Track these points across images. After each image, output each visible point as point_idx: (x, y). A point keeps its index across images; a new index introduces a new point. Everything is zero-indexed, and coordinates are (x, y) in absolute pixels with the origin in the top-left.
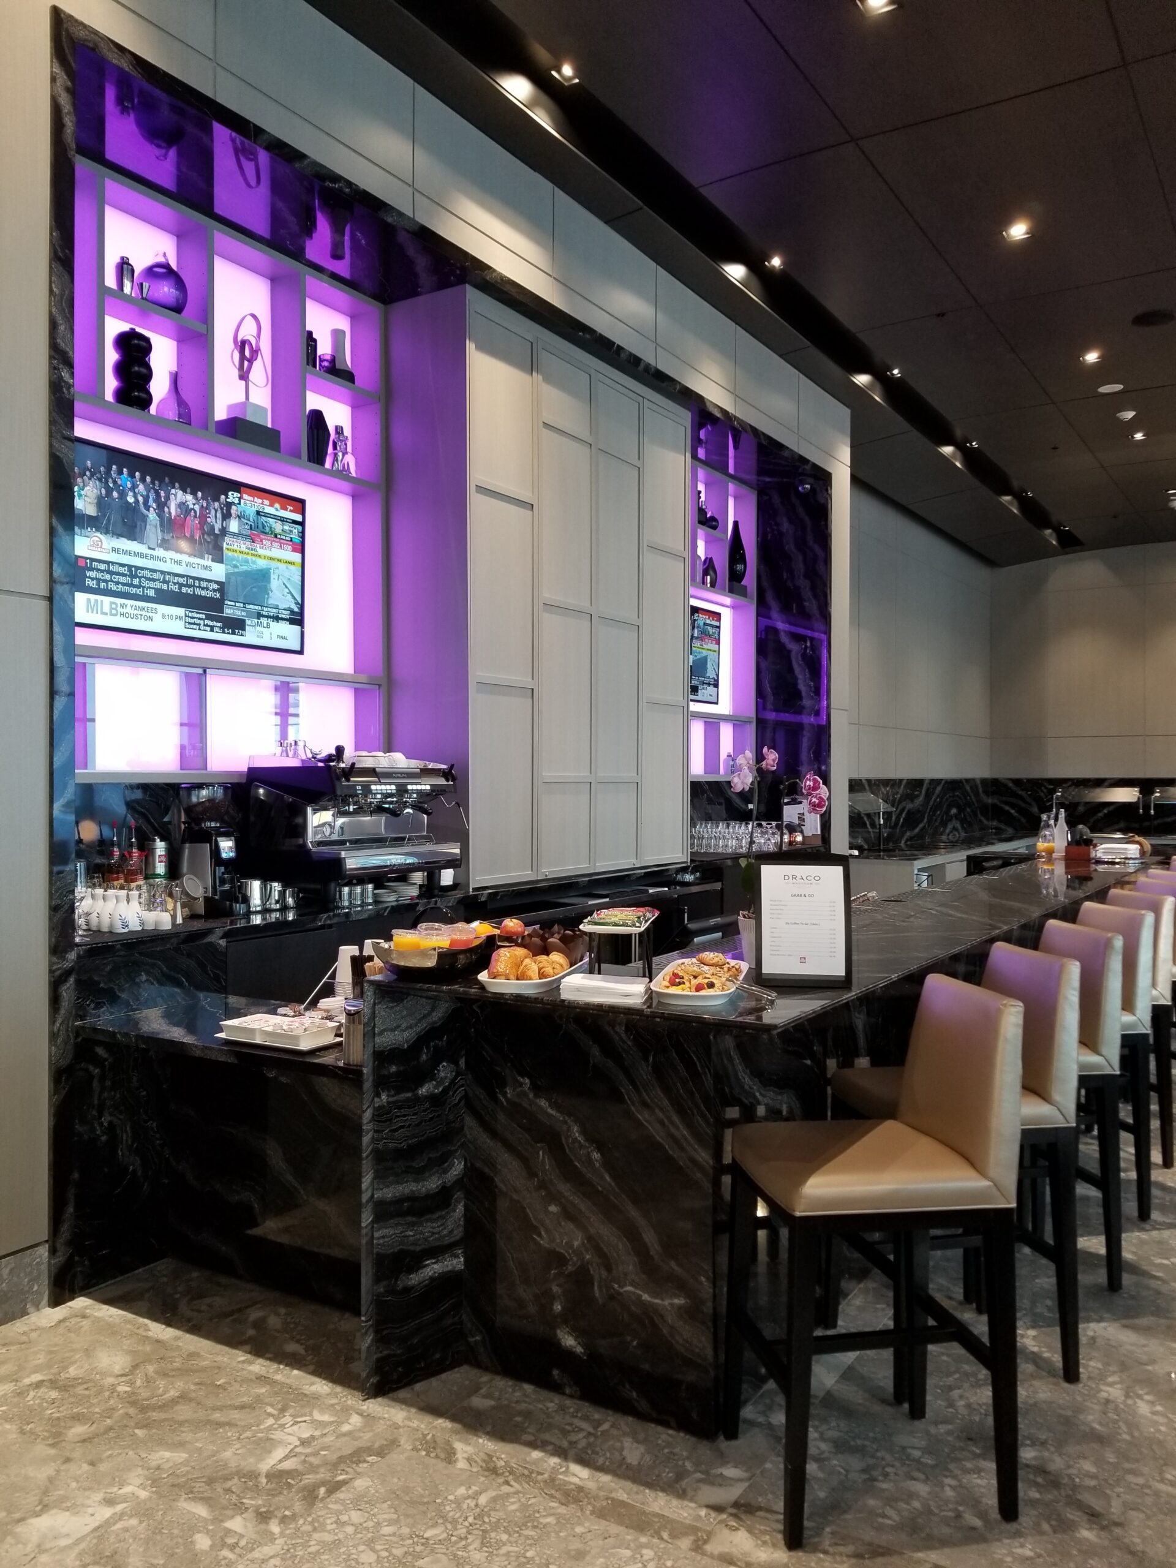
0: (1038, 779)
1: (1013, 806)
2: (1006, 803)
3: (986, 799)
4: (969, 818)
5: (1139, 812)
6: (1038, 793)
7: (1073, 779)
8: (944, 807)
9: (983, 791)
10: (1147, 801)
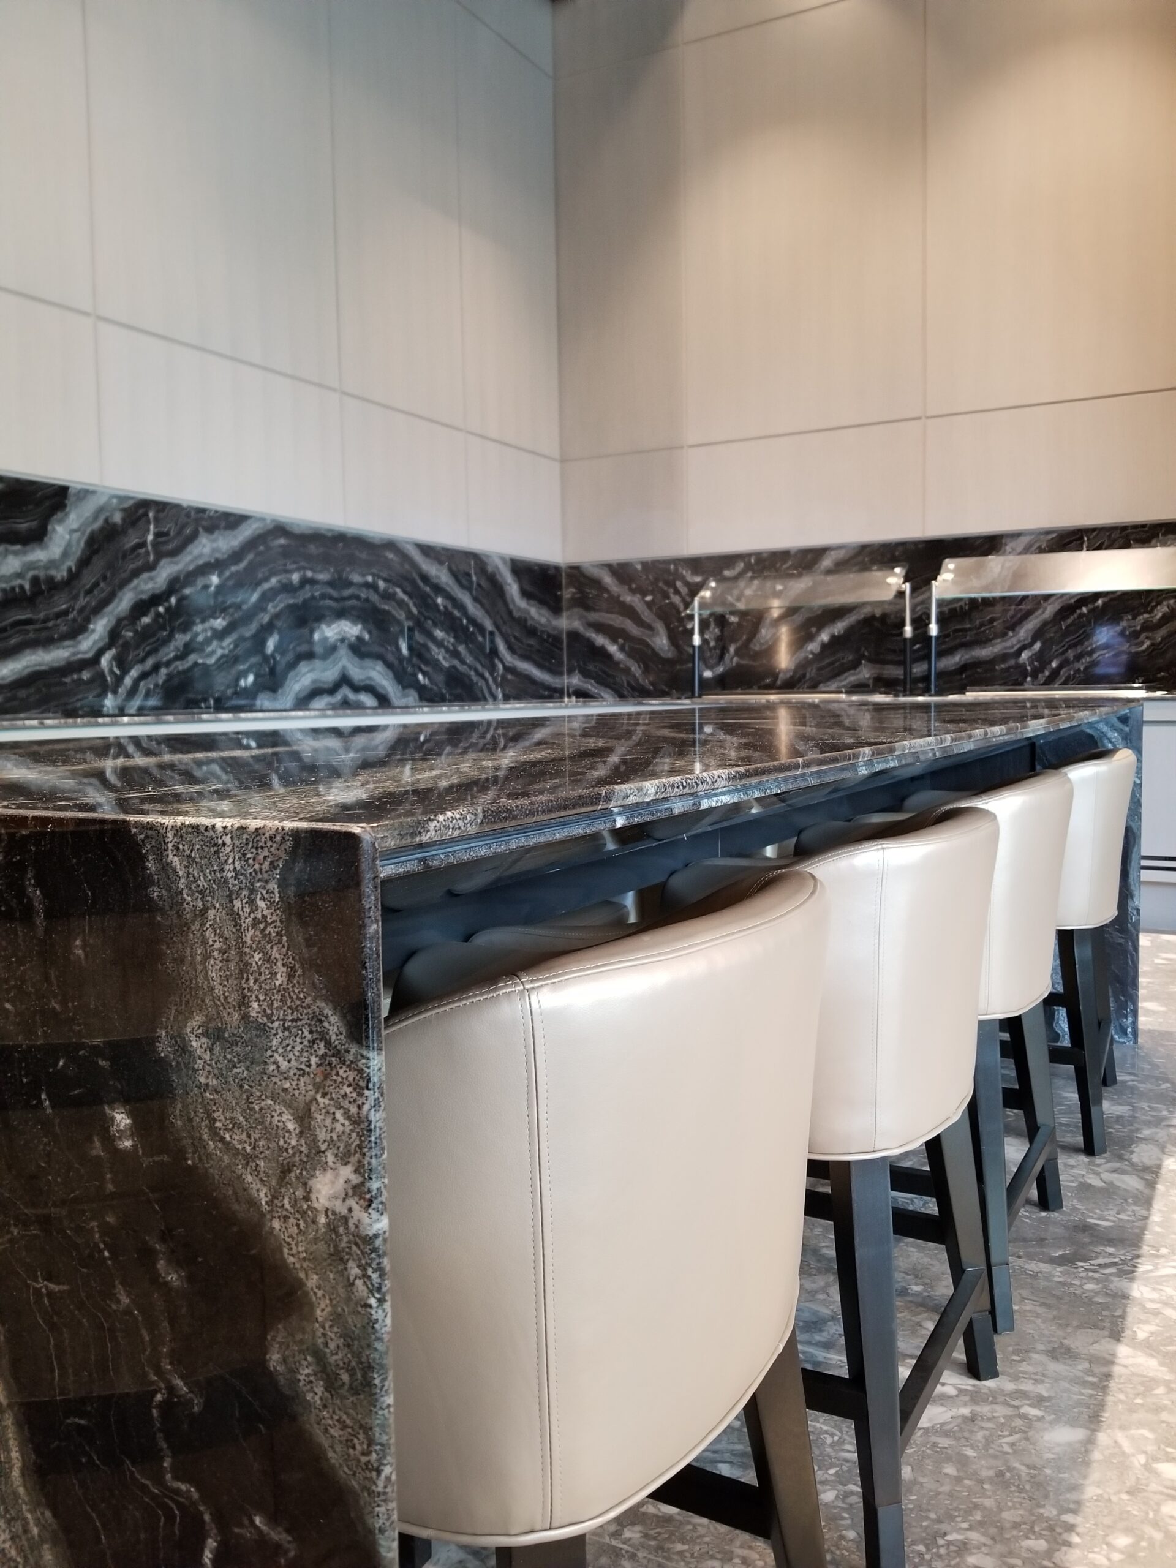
0: (667, 562)
1: (614, 634)
2: (599, 628)
3: (537, 614)
4: (444, 658)
5: (901, 633)
6: (668, 598)
7: (749, 555)
8: (264, 610)
9: (525, 594)
10: (922, 602)
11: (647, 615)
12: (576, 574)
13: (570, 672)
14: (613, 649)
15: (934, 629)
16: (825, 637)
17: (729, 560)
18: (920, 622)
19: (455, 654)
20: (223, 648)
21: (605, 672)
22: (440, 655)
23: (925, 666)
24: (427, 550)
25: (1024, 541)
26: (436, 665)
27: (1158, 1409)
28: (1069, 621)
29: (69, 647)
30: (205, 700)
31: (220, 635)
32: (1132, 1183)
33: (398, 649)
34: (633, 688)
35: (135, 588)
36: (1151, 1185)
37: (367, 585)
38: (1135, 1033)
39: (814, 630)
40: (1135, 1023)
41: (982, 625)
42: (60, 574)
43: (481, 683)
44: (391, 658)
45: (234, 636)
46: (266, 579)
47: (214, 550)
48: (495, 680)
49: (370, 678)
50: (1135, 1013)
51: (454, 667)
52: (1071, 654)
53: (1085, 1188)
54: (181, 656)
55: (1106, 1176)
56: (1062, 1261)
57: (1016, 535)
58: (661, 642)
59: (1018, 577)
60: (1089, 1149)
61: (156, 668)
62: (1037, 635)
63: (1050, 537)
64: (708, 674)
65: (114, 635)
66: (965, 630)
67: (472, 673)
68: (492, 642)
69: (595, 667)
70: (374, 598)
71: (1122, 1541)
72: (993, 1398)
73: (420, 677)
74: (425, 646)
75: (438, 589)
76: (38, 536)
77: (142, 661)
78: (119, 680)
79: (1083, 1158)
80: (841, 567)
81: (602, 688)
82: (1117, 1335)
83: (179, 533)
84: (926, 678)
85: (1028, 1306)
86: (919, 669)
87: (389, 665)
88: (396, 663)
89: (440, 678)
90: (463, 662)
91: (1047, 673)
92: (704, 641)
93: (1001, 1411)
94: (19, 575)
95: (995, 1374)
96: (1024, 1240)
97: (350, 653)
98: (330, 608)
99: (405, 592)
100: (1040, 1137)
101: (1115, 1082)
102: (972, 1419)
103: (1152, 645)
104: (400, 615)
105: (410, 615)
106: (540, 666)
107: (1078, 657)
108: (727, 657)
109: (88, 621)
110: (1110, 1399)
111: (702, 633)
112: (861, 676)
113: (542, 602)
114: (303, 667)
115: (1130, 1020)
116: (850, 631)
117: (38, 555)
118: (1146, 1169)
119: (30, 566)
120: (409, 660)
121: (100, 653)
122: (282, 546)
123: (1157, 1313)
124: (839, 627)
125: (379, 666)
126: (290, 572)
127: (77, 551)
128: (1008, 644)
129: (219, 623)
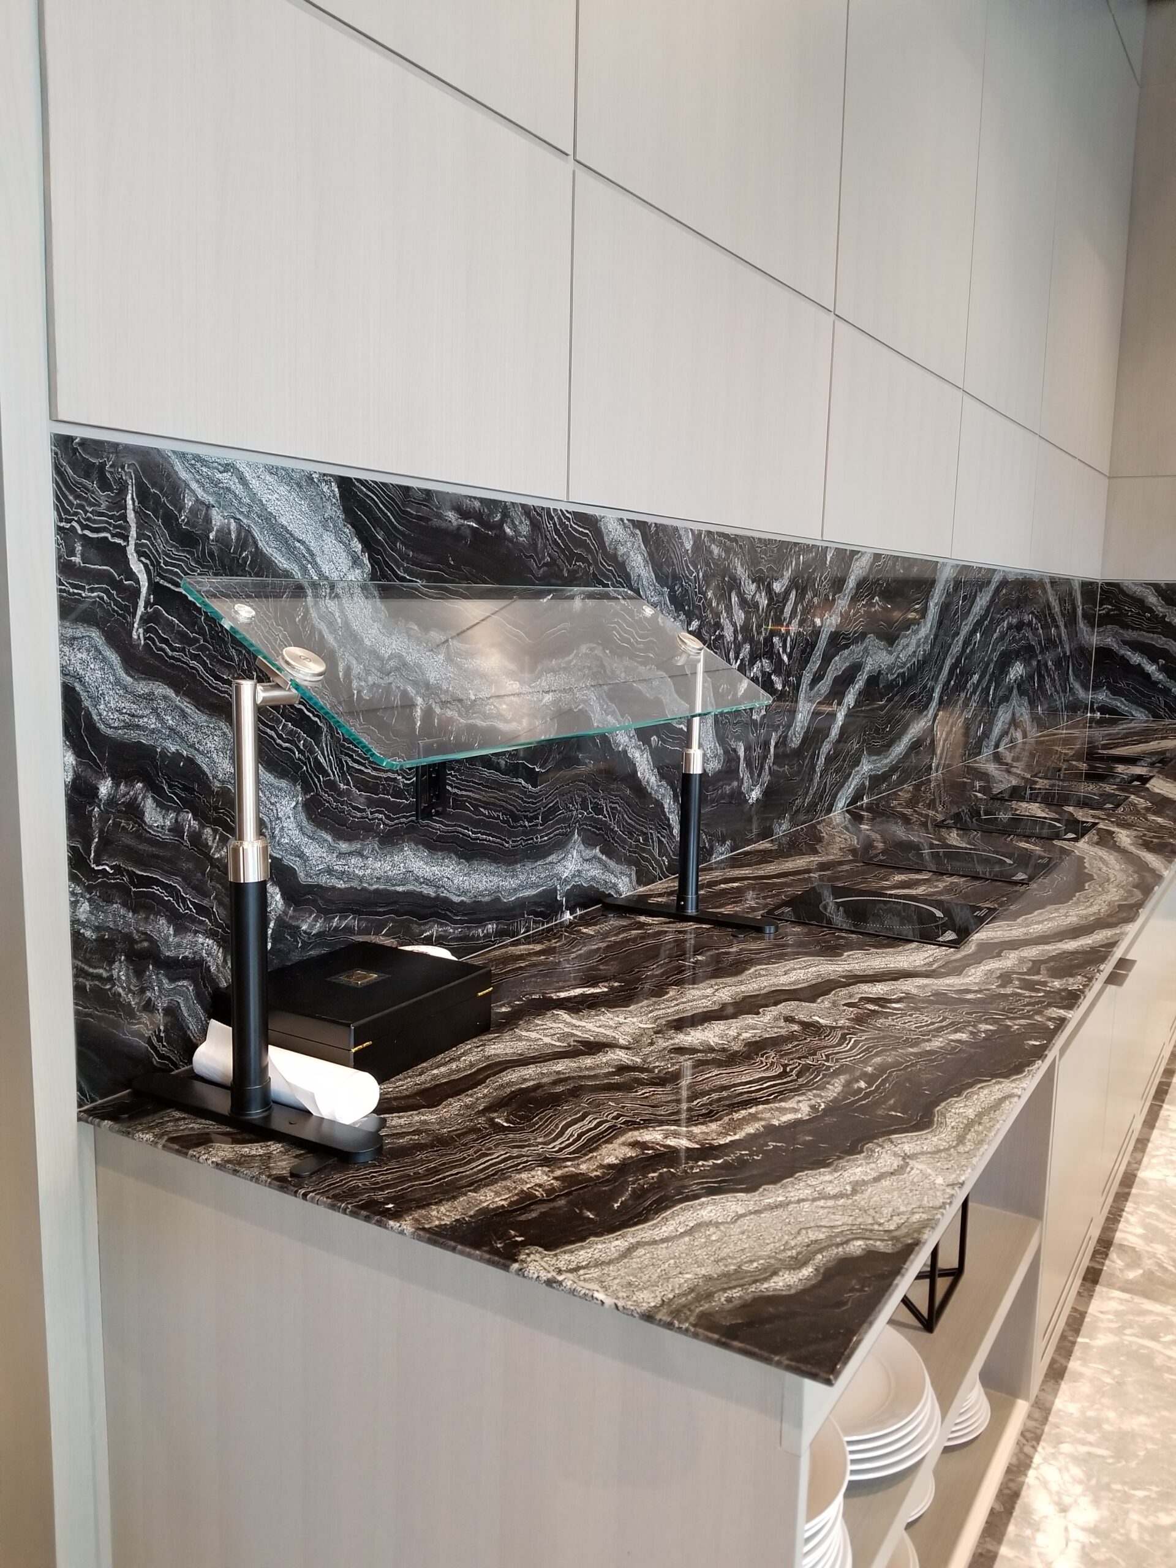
1: (1153, 654)
2: (1137, 646)
4: (1049, 688)
9: (1084, 615)
12: (1113, 589)
13: (1097, 688)
14: (1151, 668)
19: (1054, 683)
20: (975, 702)
21: (1138, 691)
22: (1048, 685)
26: (1046, 694)
29: (925, 716)
31: (975, 689)
33: (1034, 684)
34: (1172, 710)
35: (951, 654)
37: (1029, 624)
42: (928, 648)
43: (1059, 706)
44: (1031, 693)
45: (980, 689)
46: (996, 629)
47: (980, 608)
48: (1065, 703)
49: (1022, 715)
51: (1052, 694)
54: (961, 714)
61: (952, 728)
65: (941, 701)
67: (1058, 699)
68: (1068, 666)
69: (1128, 685)
70: (1031, 637)
73: (1039, 708)
74: (1044, 677)
75: (1054, 619)
76: (924, 613)
77: (948, 722)
81: (1134, 706)
83: (971, 595)
87: (1029, 701)
88: (1032, 697)
89: (1046, 706)
90: (1055, 689)
94: (914, 654)
97: (1017, 693)
98: (1014, 651)
99: (1041, 625)
104: (1038, 650)
105: (1041, 649)
106: (1082, 684)
109: (933, 690)
113: (1092, 623)
114: (1000, 712)
117: (922, 633)
119: (919, 644)
120: (1037, 694)
122: (1003, 596)
125: (1026, 702)
126: (1004, 620)
127: (935, 624)
129: (976, 677)
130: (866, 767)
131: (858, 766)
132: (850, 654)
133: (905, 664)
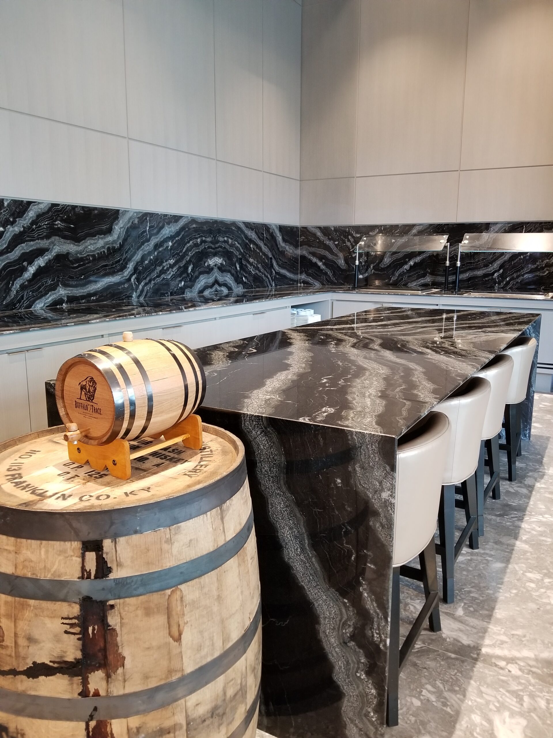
0: (345, 227)
1: (321, 258)
2: (314, 254)
3: (289, 250)
4: (253, 270)
5: (445, 263)
6: (345, 243)
7: (381, 226)
8: (188, 255)
9: (284, 240)
10: (454, 250)
11: (335, 250)
12: (305, 230)
13: (301, 273)
14: (320, 264)
15: (459, 264)
16: (412, 263)
17: (372, 228)
18: (453, 259)
19: (257, 268)
20: (173, 272)
21: (316, 274)
22: (251, 269)
23: (454, 277)
24: (248, 225)
25: (499, 226)
26: (250, 273)
27: (527, 559)
28: (515, 261)
29: (120, 274)
30: (167, 293)
31: (172, 266)
32: (524, 491)
33: (236, 268)
34: (328, 281)
35: (143, 249)
36: (531, 492)
37: (225, 242)
38: (529, 437)
39: (407, 260)
40: (530, 433)
41: (479, 261)
42: (117, 246)
43: (267, 280)
44: (233, 272)
45: (177, 266)
46: (189, 242)
47: (170, 232)
48: (272, 278)
49: (225, 281)
50: (530, 429)
51: (257, 274)
52: (515, 275)
53: (508, 492)
54: (159, 276)
55: (515, 488)
56: (500, 515)
57: (496, 224)
58: (341, 262)
59: (495, 241)
60: (510, 479)
61: (150, 281)
62: (501, 266)
63: (510, 225)
64: (361, 276)
65: (135, 269)
66: (471, 263)
67: (263, 276)
68: (271, 262)
69: (312, 271)
70: (228, 247)
71: (514, 591)
72: (477, 554)
73: (244, 279)
74: (246, 265)
75: (251, 241)
76: (109, 231)
77: (145, 279)
78: (137, 287)
79: (508, 482)
80: (420, 233)
81: (315, 280)
82: (516, 538)
83: (157, 226)
84: (454, 283)
85: (488, 529)
86: (451, 278)
87: (232, 275)
88: (235, 273)
89: (251, 279)
90: (260, 271)
91: (504, 283)
92: (360, 262)
93: (479, 558)
94: (103, 247)
95: (478, 548)
96: (487, 509)
97: (218, 271)
98: (211, 252)
99: (238, 243)
100: (494, 476)
101: (521, 455)
102: (471, 560)
103: (549, 273)
104: (237, 253)
105: (241, 253)
106: (289, 271)
107: (518, 277)
108: (369, 270)
109: (127, 264)
110: (513, 556)
111: (359, 260)
112: (426, 280)
113: (291, 244)
114: (202, 277)
115: (528, 431)
116: (423, 261)
117: (110, 239)
118: (530, 486)
119: (107, 243)
120: (240, 272)
121: (131, 275)
122: (194, 228)
123: (529, 532)
124: (418, 259)
125: (229, 275)
126: (197, 238)
127: (123, 236)
128: (489, 270)
129: (172, 261)
130: (62, 292)
131: (54, 290)
132: (36, 244)
133: (94, 251)
